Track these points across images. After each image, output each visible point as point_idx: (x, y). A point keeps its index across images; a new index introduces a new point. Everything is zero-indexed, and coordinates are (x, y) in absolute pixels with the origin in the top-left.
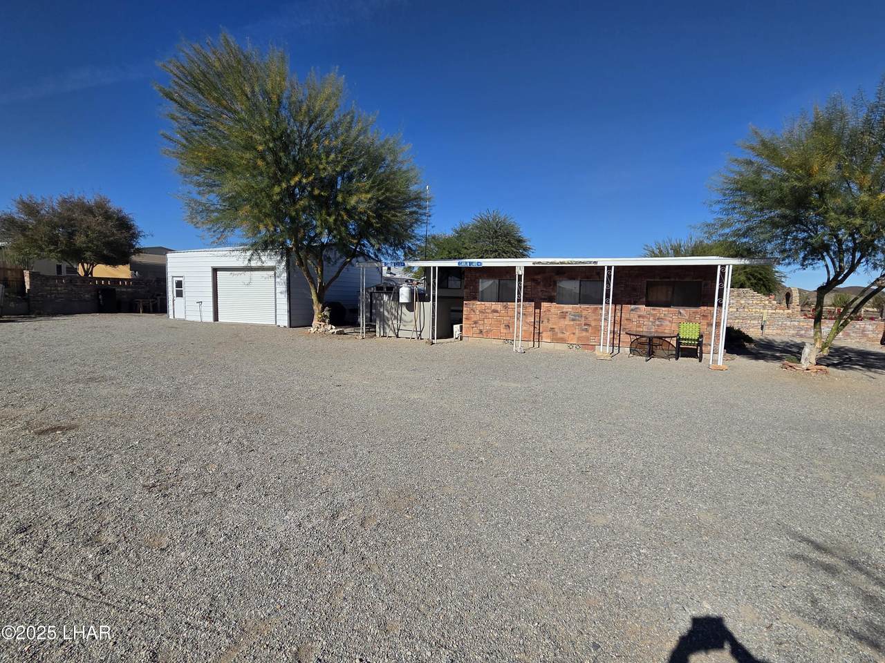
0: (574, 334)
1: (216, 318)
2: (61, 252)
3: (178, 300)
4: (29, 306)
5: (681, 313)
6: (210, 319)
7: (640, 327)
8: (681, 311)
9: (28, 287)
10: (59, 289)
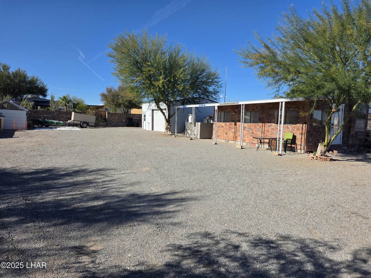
0: (248, 138)
1: (153, 129)
2: (115, 105)
3: (144, 122)
4: (107, 124)
5: (288, 127)
6: (151, 129)
7: (272, 135)
8: (289, 127)
9: (107, 117)
10: (116, 118)
